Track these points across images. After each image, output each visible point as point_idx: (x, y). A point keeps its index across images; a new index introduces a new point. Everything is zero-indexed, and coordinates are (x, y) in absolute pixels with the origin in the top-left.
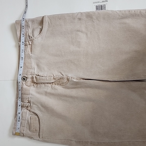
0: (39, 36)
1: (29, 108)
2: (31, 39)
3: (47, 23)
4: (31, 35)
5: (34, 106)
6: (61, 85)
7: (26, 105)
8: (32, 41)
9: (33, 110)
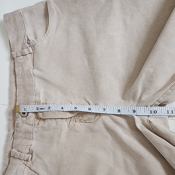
0: (44, 38)
1: (29, 163)
2: (32, 45)
3: (55, 13)
4: (32, 38)
5: (38, 160)
6: (86, 122)
7: (24, 157)
8: (33, 47)
9: (35, 168)
